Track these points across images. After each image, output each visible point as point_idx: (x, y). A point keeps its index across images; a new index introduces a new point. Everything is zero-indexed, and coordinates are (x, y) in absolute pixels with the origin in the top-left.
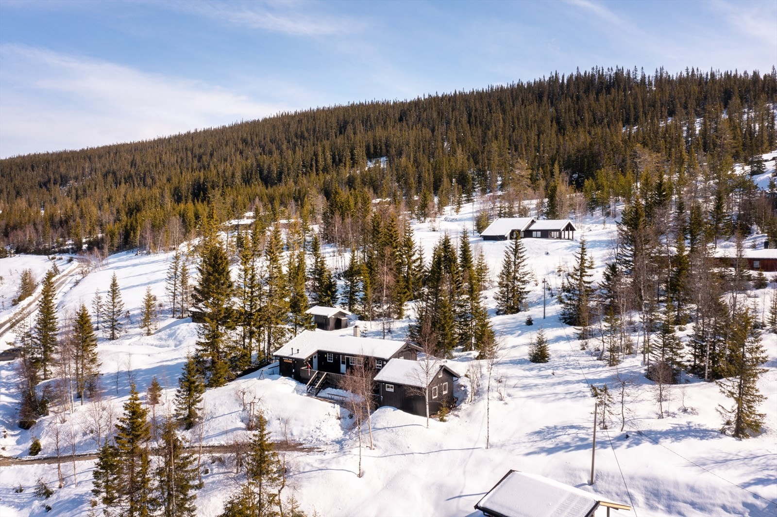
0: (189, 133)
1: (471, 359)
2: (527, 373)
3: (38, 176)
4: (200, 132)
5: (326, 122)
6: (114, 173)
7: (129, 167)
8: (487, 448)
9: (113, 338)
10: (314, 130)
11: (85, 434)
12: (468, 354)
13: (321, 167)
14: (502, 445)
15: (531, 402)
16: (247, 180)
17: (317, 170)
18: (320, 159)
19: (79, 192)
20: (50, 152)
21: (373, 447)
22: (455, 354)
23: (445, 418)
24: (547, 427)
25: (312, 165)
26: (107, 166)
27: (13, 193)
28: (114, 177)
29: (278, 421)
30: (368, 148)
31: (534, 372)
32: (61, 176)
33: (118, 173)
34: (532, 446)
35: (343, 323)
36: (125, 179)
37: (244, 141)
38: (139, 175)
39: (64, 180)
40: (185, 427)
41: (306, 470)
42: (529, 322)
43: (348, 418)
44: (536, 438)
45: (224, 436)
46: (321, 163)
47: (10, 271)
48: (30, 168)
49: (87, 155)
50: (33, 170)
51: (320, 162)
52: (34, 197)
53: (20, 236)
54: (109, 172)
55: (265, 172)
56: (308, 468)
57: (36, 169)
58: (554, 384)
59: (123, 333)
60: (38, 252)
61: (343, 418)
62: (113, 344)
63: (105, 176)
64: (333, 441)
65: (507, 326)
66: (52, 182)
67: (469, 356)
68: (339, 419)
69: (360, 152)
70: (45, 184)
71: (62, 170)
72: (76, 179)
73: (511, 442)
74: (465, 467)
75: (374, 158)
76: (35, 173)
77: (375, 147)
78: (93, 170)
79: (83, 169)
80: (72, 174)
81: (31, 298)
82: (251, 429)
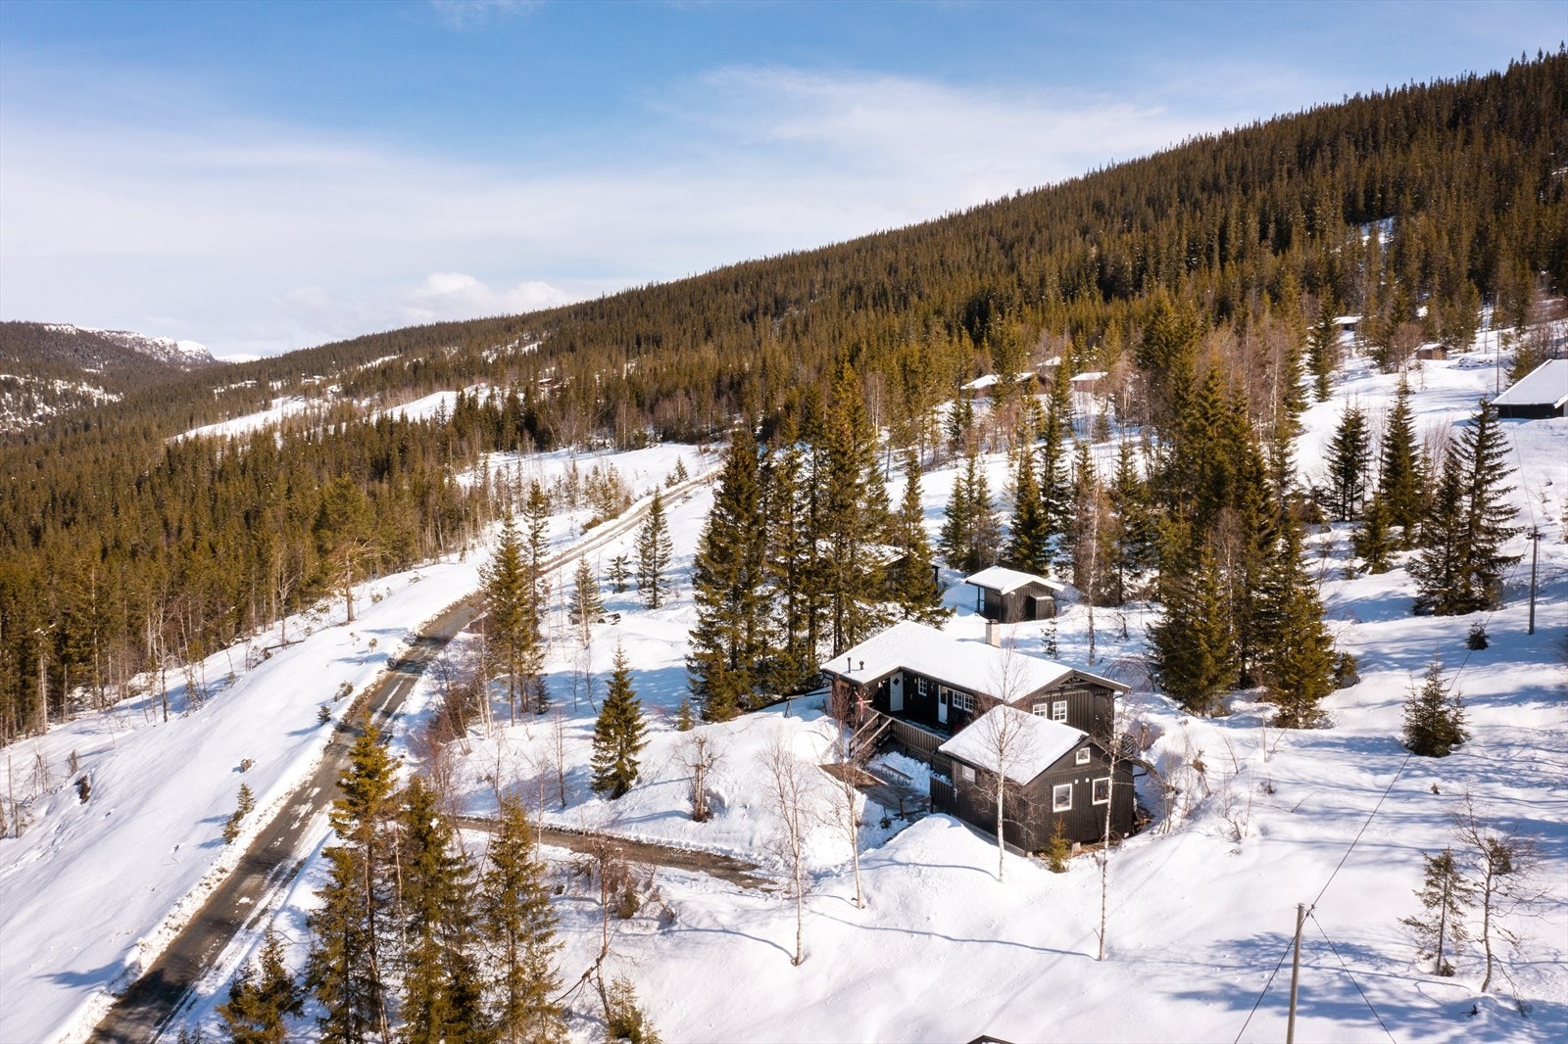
0: (1005, 200)
1: (1260, 723)
2: (1367, 779)
3: (739, 301)
4: (1027, 195)
5: (1273, 150)
6: (860, 290)
7: (885, 275)
8: (1100, 959)
9: (654, 605)
10: (1243, 170)
11: (479, 780)
12: (1261, 710)
13: (1233, 252)
14: (1138, 960)
15: (1307, 857)
16: (1070, 292)
17: (1223, 260)
18: (1232, 234)
19: (798, 327)
20: (770, 256)
21: (864, 901)
22: (1238, 705)
23: (1064, 863)
24: (1275, 937)
25: (1211, 248)
26: (850, 275)
27: (702, 333)
28: (855, 294)
29: (743, 811)
30: (1350, 199)
31: (1386, 779)
32: (776, 301)
33: (865, 289)
34: (1206, 977)
35: (1039, 610)
36: (874, 298)
37: (1098, 207)
38: (899, 289)
39: (779, 307)
40: (610, 792)
41: (700, 927)
42: (1478, 641)
43: (878, 826)
44: (1229, 958)
45: (651, 823)
46: (1234, 242)
47: (636, 473)
48: (732, 289)
49: (824, 259)
50: (737, 292)
51: (1233, 240)
52: (728, 339)
53: (668, 411)
54: (851, 288)
55: (1110, 270)
56: (706, 923)
57: (740, 290)
58: (1406, 819)
59: (671, 598)
60: (690, 440)
61: (867, 824)
62: (648, 617)
63: (843, 295)
64: (810, 873)
65: (1415, 646)
66: (761, 311)
67: (1260, 715)
68: (858, 825)
69: (1329, 209)
70: (749, 317)
71: (779, 289)
72: (798, 302)
73: (1164, 956)
74: (1017, 994)
75: (1364, 223)
76: (739, 295)
77: (1369, 195)
78: (827, 284)
79: (812, 285)
80: (794, 294)
81: (612, 523)
82: (698, 817)
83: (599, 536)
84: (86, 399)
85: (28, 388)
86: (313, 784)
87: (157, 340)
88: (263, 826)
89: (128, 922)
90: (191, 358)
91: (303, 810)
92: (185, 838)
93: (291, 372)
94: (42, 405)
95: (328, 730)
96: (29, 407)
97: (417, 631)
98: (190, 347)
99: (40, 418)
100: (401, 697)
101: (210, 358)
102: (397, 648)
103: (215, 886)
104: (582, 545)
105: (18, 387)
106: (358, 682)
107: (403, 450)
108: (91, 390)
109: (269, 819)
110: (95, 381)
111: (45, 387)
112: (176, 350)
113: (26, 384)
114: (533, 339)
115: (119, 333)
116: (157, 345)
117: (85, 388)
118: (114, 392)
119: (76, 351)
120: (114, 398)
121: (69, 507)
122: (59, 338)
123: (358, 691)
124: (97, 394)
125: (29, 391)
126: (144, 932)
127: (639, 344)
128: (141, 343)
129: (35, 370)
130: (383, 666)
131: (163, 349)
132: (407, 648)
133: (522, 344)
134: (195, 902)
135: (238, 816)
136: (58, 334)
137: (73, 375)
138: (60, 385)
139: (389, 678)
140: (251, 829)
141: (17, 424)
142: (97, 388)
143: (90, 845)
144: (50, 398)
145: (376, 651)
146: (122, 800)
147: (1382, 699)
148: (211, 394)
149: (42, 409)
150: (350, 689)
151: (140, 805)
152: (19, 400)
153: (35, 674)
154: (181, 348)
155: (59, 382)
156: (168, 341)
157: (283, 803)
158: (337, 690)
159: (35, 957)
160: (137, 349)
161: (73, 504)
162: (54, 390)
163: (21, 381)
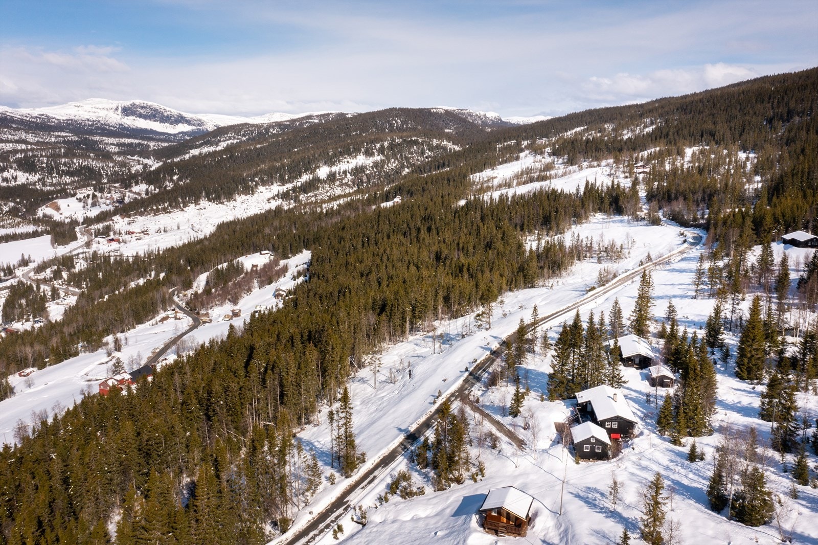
23: (580, 463)
35: (664, 384)
40: (513, 416)
81: (602, 288)
82: (525, 429)
83: (591, 296)
84: (445, 148)
85: (422, 144)
86: (457, 391)
87: (478, 113)
88: (442, 402)
89: (410, 420)
90: (492, 120)
91: (453, 399)
92: (426, 400)
93: (532, 136)
94: (427, 151)
95: (467, 374)
96: (423, 152)
97: (504, 339)
98: (492, 115)
99: (427, 157)
100: (489, 366)
101: (501, 120)
102: (495, 346)
103: (428, 415)
104: (582, 301)
105: (419, 143)
106: (479, 359)
107: (556, 212)
108: (447, 143)
109: (444, 400)
110: (449, 138)
111: (429, 143)
112: (486, 117)
113: (422, 141)
114: (652, 123)
115: (461, 110)
116: (477, 115)
117: (445, 143)
118: (457, 144)
119: (443, 121)
120: (457, 148)
121: (430, 221)
122: (437, 115)
123: (478, 362)
124: (450, 145)
125: (423, 145)
126: (412, 424)
127: (702, 136)
128: (470, 115)
129: (426, 135)
130: (488, 353)
131: (480, 117)
132: (498, 346)
133: (645, 127)
134: (423, 419)
135: (437, 398)
136: (437, 113)
137: (442, 136)
138: (435, 142)
139: (489, 357)
140: (440, 401)
141: (418, 160)
142: (450, 142)
143: (407, 395)
144: (431, 148)
145: (489, 346)
146: (417, 382)
147: (705, 443)
148: (495, 149)
149: (428, 153)
150: (476, 361)
151: (420, 385)
152: (419, 149)
153: (405, 322)
154: (487, 116)
155: (435, 140)
156: (482, 113)
157: (449, 396)
158: (472, 360)
159: (392, 422)
160: (469, 119)
161: (431, 220)
162: (432, 144)
163: (420, 141)
